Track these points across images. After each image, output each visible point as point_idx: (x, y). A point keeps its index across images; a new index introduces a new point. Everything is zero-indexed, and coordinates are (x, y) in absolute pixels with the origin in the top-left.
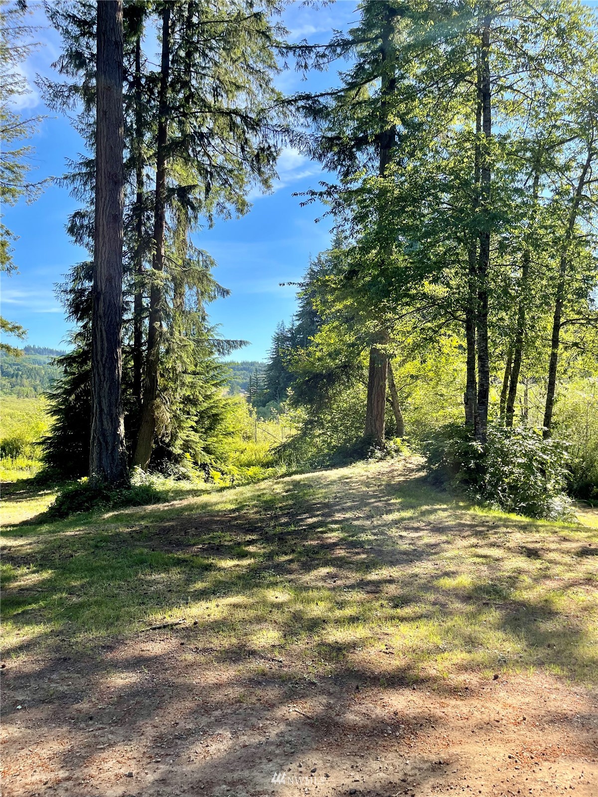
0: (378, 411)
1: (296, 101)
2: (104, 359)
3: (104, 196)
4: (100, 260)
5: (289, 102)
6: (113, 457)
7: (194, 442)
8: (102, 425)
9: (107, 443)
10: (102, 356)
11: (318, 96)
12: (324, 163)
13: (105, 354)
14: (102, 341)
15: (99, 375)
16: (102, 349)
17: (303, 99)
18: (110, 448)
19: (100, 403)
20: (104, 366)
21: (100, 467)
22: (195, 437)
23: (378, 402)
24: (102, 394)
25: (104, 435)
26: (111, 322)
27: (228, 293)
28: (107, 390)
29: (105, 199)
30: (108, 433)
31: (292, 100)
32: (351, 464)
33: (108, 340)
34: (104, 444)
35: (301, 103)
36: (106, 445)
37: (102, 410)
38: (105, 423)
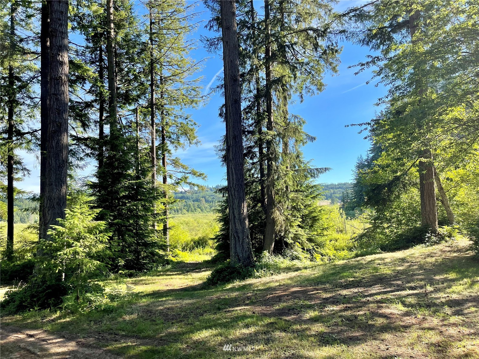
0: (430, 208)
1: (348, 13)
2: (234, 186)
3: (229, 89)
4: (229, 127)
5: (344, 15)
6: (243, 246)
7: (300, 235)
8: (236, 226)
9: (239, 237)
10: (233, 184)
11: (363, 7)
12: (371, 46)
13: (235, 182)
14: (233, 175)
15: (232, 195)
16: (233, 179)
17: (353, 11)
18: (241, 241)
19: (233, 213)
20: (234, 189)
21: (236, 253)
22: (301, 231)
23: (429, 201)
24: (234, 207)
25: (237, 232)
26: (237, 162)
27: (315, 139)
28: (237, 204)
29: (230, 91)
30: (239, 231)
31: (346, 14)
32: (412, 247)
33: (236, 174)
34: (237, 238)
35: (351, 14)
36: (239, 239)
37: (235, 217)
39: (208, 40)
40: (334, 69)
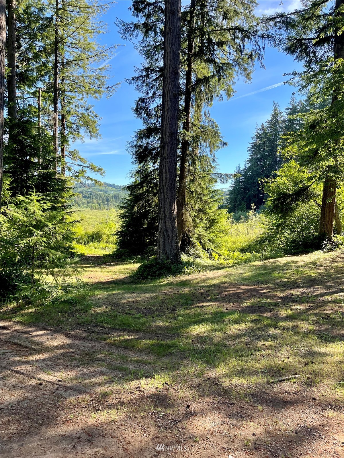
0: (329, 218)
1: (275, 18)
2: (167, 185)
3: (169, 82)
4: (165, 123)
6: (171, 244)
7: (204, 236)
8: (166, 225)
9: (168, 236)
10: (166, 182)
11: (290, 14)
13: (168, 181)
14: (166, 173)
15: (164, 194)
16: (166, 178)
17: (280, 17)
18: (170, 239)
19: (164, 211)
20: (167, 189)
21: (164, 250)
22: (203, 233)
23: (330, 212)
24: (166, 206)
25: (166, 231)
26: (171, 161)
27: (226, 144)
28: (168, 203)
29: (169, 84)
30: (169, 230)
32: (312, 252)
33: (170, 173)
34: (166, 236)
35: (278, 20)
36: (168, 237)
37: (165, 216)
38: (167, 223)
39: (124, 25)
40: (248, 76)
